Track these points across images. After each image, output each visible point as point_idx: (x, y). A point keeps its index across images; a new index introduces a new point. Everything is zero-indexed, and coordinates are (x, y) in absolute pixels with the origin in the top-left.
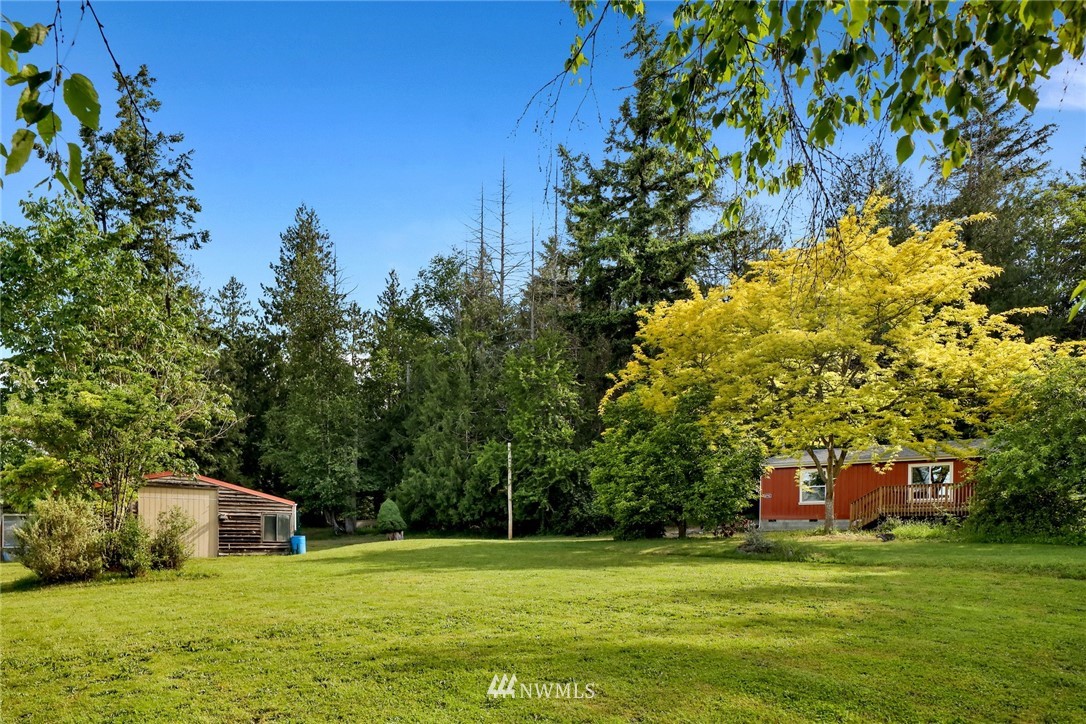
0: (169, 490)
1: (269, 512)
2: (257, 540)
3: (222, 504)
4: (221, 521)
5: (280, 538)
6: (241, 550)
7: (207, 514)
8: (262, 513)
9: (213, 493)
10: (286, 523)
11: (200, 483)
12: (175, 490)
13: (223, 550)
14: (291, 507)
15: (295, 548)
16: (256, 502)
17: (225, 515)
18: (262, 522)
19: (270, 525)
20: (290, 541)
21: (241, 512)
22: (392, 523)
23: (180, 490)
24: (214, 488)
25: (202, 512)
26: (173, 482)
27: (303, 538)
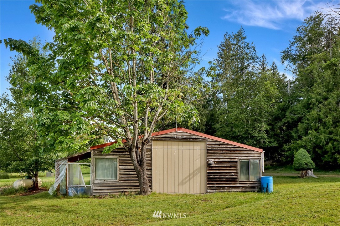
0: (173, 143)
1: (243, 158)
2: (234, 180)
3: (210, 152)
4: (209, 165)
5: (252, 178)
6: (223, 188)
7: (199, 161)
8: (239, 158)
9: (203, 145)
10: (257, 166)
11: (194, 137)
12: (177, 143)
13: (210, 188)
14: (260, 153)
15: (265, 186)
16: (234, 150)
17: (212, 161)
18: (238, 166)
19: (245, 168)
20: (260, 181)
21: (223, 157)
22: (306, 164)
23: (180, 143)
24: (204, 140)
25: (195, 159)
26: (175, 136)
27: (271, 179)
